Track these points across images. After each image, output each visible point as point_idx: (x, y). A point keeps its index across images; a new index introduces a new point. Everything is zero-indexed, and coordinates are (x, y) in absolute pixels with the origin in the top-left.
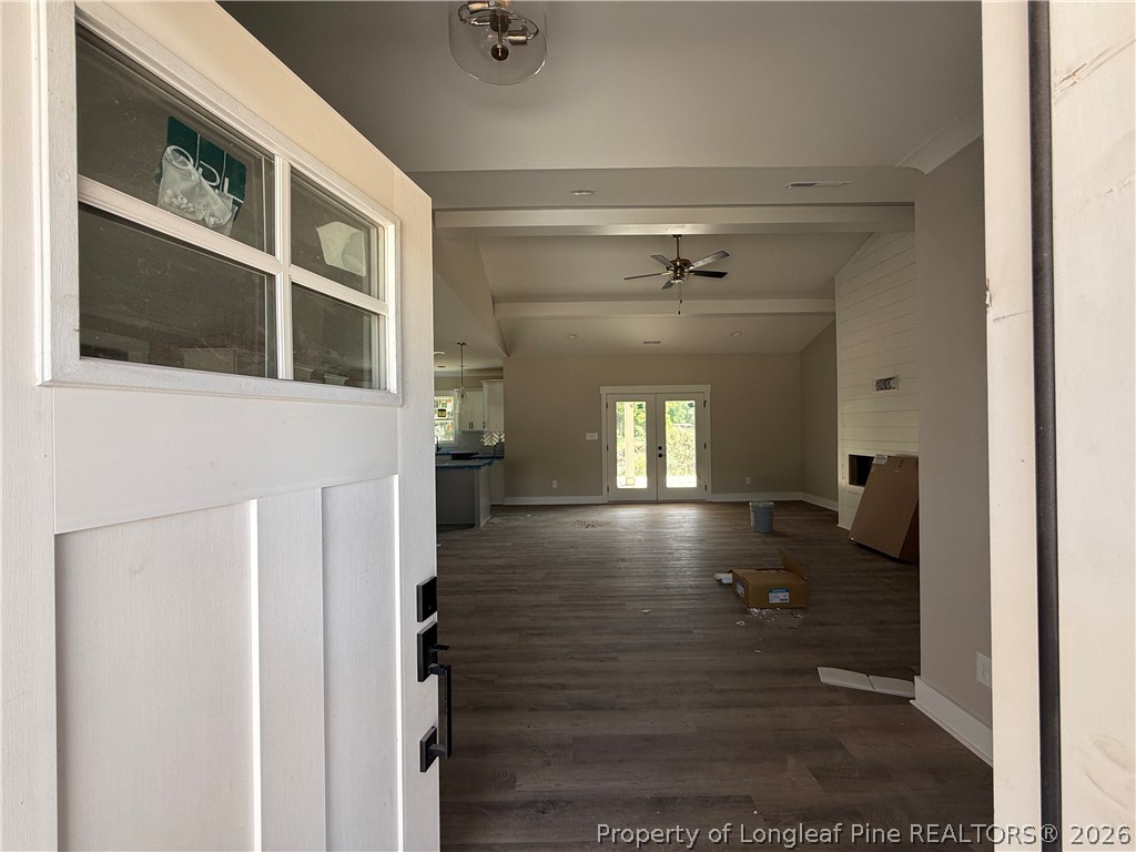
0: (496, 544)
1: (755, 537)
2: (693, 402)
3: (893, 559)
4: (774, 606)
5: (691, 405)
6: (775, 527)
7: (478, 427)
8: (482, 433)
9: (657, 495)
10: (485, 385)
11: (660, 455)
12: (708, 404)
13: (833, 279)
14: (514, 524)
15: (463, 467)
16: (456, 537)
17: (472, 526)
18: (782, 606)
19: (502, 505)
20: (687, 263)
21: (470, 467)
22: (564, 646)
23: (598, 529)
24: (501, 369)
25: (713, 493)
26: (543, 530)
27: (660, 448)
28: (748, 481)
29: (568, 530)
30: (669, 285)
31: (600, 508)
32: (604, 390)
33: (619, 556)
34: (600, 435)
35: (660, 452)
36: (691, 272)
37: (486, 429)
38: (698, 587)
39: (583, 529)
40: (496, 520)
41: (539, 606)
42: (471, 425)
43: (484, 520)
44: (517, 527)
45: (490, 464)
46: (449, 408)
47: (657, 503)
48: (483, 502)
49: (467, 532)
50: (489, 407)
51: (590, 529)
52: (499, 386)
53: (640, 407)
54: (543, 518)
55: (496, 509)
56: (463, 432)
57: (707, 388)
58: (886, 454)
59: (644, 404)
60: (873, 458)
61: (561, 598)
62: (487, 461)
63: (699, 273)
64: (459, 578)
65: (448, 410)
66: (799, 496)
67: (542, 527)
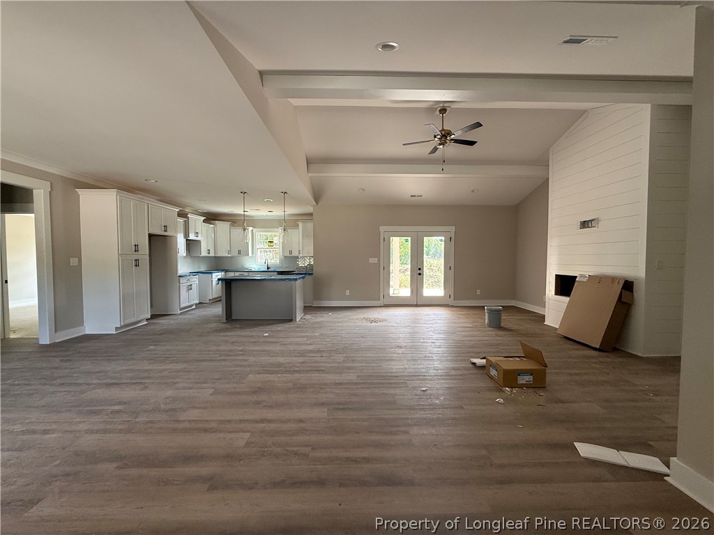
0: (307, 334)
1: (490, 331)
2: (443, 238)
3: (595, 349)
4: (521, 386)
5: (441, 240)
6: (502, 324)
7: (295, 254)
8: (297, 257)
9: (417, 301)
10: (301, 225)
11: (420, 274)
12: (453, 240)
13: (548, 150)
14: (320, 319)
15: (285, 280)
16: (279, 329)
17: (291, 320)
18: (527, 386)
19: (311, 306)
20: (449, 133)
21: (290, 280)
22: (364, 420)
23: (379, 324)
24: (311, 214)
25: (454, 299)
26: (340, 324)
27: (420, 269)
28: (478, 292)
29: (359, 324)
30: (435, 149)
31: (379, 309)
32: (382, 229)
33: (397, 344)
34: (379, 260)
35: (419, 272)
36: (452, 140)
37: (301, 255)
38: (459, 369)
39: (369, 324)
40: (308, 317)
41: (341, 383)
42: (291, 252)
43: (299, 317)
44: (321, 322)
45: (303, 278)
46: (276, 240)
47: (417, 306)
48: (299, 304)
49: (287, 325)
50: (303, 240)
51: (373, 324)
52: (310, 225)
53: (407, 241)
54: (340, 316)
55: (308, 309)
56: (285, 257)
57: (453, 229)
58: (587, 274)
59: (409, 238)
60: (576, 277)
61: (358, 376)
62: (302, 276)
63: (457, 141)
64: (281, 360)
65: (275, 242)
66: (513, 303)
67: (340, 322)
